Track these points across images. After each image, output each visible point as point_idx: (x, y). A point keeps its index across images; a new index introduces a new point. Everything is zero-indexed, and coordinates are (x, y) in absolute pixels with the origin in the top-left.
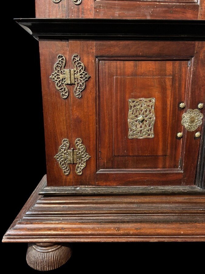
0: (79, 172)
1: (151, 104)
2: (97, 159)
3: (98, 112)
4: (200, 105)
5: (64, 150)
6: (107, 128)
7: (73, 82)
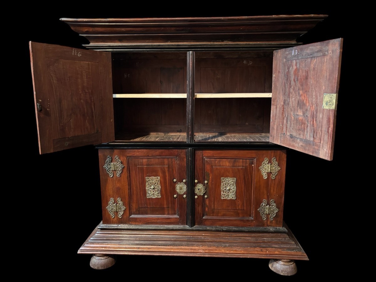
0: (120, 216)
1: (158, 180)
2: (130, 209)
3: (129, 184)
4: (184, 181)
5: (112, 204)
6: (135, 192)
7: (116, 169)
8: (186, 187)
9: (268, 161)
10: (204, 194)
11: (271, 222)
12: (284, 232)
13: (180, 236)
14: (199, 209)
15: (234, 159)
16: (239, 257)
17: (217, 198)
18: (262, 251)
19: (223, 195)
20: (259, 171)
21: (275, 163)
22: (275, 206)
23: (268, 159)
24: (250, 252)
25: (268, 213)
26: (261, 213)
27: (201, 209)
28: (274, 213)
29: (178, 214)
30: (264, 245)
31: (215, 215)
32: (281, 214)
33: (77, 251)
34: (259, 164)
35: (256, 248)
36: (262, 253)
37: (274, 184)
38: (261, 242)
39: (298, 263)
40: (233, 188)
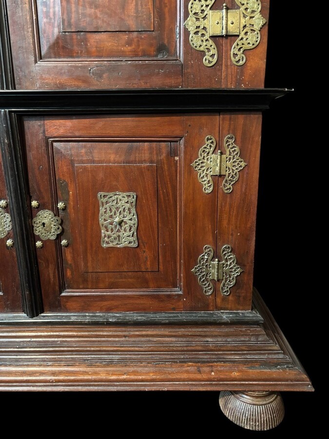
8: (9, 219)
9: (213, 146)
10: (59, 237)
11: (224, 299)
12: (256, 323)
14: (49, 273)
15: (128, 144)
17: (91, 246)
18: (200, 372)
19: (105, 236)
20: (191, 171)
21: (232, 148)
22: (233, 261)
23: (213, 140)
24: (170, 377)
25: (216, 279)
26: (200, 279)
27: (54, 273)
28: (230, 277)
30: (206, 357)
31: (90, 286)
32: (249, 280)
34: (192, 154)
35: (186, 365)
36: (200, 377)
37: (231, 206)
38: (200, 348)
39: (289, 399)
40: (131, 219)
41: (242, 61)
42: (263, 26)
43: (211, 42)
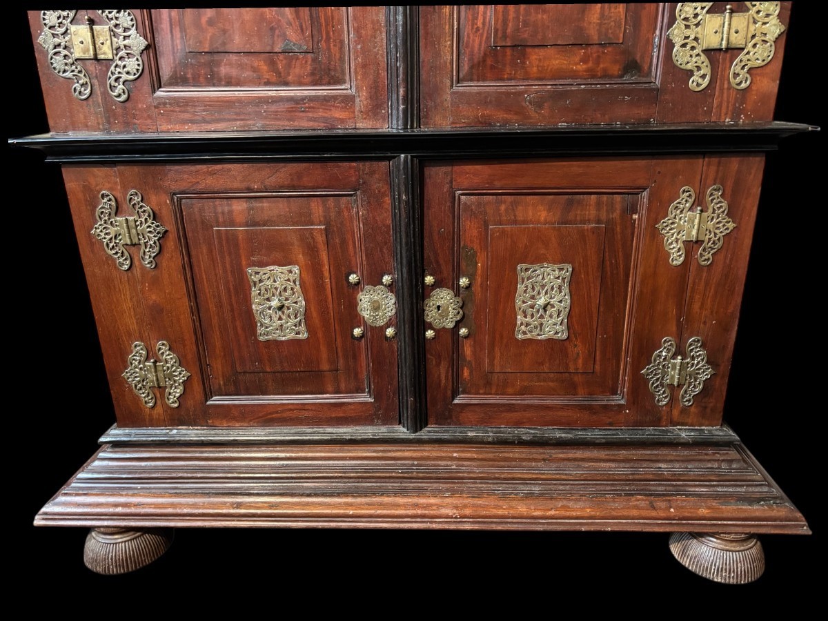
0: (172, 401)
1: (291, 276)
2: (204, 377)
3: (192, 293)
4: (386, 279)
5: (139, 363)
6: (215, 322)
7: (135, 241)
8: (393, 301)
9: (691, 201)
10: (458, 325)
11: (685, 411)
12: (728, 444)
13: (378, 462)
14: (440, 372)
15: (567, 196)
16: (577, 528)
17: (502, 337)
18: (654, 508)
19: (522, 324)
20: (655, 235)
21: (717, 202)
22: (702, 360)
23: (692, 192)
24: (614, 513)
26: (653, 383)
27: (447, 373)
28: (695, 381)
29: (369, 392)
30: (660, 488)
31: (493, 392)
32: (722, 386)
33: (33, 519)
34: (659, 209)
35: (633, 499)
36: (654, 514)
37: (707, 283)
38: (651, 477)
39: (772, 545)
40: (561, 300)
41: (746, 82)
42: (779, 35)
43: (703, 57)
